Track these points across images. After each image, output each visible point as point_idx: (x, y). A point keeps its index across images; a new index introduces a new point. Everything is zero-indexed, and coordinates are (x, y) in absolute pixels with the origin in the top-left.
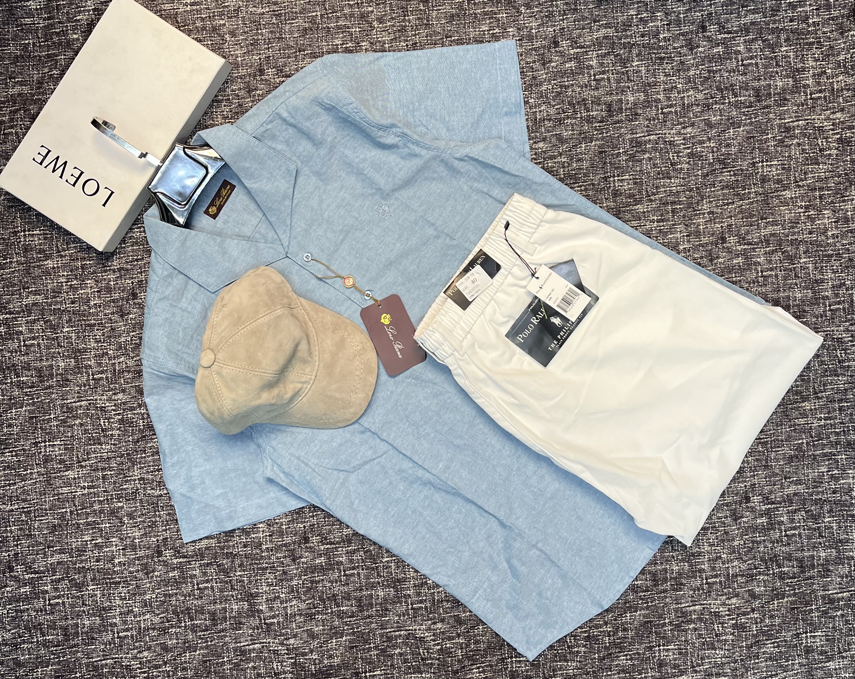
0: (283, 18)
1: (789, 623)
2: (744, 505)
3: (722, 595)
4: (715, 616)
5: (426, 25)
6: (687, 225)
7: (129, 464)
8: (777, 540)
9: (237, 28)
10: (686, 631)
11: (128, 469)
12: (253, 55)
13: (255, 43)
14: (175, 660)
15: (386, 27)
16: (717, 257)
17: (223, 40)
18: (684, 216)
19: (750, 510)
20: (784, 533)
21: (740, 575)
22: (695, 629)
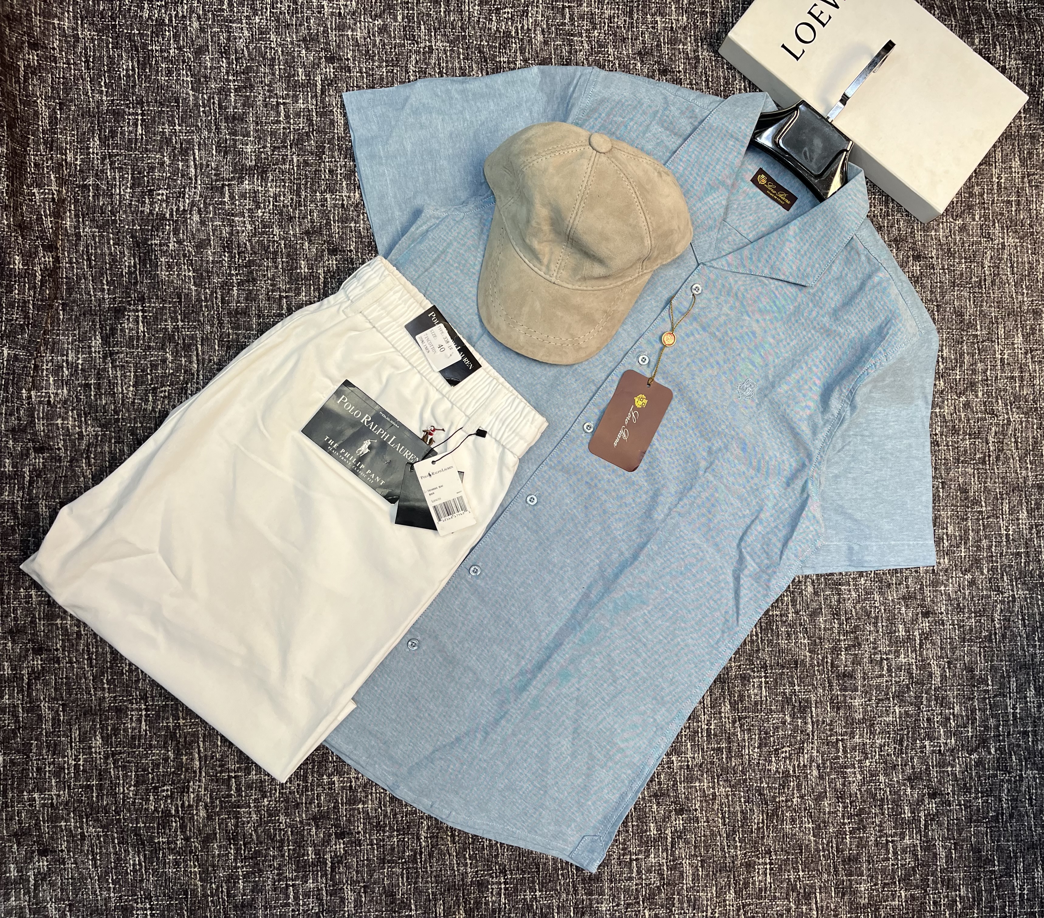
0: (977, 289)
1: (165, 887)
2: (333, 830)
3: (211, 797)
4: (184, 788)
5: (959, 459)
6: (701, 766)
7: (452, 37)
8: (281, 874)
9: (968, 235)
10: (165, 747)
11: (445, 35)
12: (937, 250)
13: (950, 254)
14: (184, 62)
15: (959, 411)
16: (659, 803)
17: (957, 216)
18: (712, 763)
19: (327, 838)
20: (291, 883)
21: (237, 822)
22: (166, 759)
